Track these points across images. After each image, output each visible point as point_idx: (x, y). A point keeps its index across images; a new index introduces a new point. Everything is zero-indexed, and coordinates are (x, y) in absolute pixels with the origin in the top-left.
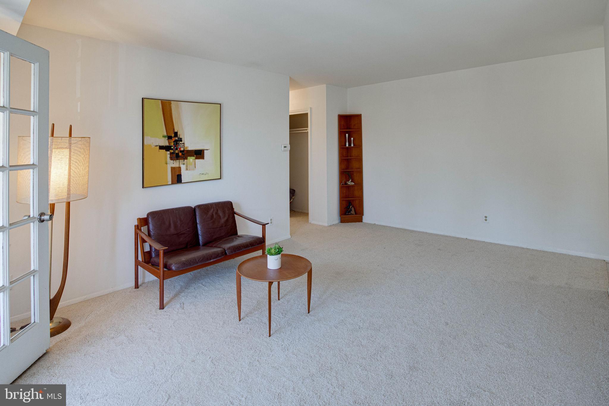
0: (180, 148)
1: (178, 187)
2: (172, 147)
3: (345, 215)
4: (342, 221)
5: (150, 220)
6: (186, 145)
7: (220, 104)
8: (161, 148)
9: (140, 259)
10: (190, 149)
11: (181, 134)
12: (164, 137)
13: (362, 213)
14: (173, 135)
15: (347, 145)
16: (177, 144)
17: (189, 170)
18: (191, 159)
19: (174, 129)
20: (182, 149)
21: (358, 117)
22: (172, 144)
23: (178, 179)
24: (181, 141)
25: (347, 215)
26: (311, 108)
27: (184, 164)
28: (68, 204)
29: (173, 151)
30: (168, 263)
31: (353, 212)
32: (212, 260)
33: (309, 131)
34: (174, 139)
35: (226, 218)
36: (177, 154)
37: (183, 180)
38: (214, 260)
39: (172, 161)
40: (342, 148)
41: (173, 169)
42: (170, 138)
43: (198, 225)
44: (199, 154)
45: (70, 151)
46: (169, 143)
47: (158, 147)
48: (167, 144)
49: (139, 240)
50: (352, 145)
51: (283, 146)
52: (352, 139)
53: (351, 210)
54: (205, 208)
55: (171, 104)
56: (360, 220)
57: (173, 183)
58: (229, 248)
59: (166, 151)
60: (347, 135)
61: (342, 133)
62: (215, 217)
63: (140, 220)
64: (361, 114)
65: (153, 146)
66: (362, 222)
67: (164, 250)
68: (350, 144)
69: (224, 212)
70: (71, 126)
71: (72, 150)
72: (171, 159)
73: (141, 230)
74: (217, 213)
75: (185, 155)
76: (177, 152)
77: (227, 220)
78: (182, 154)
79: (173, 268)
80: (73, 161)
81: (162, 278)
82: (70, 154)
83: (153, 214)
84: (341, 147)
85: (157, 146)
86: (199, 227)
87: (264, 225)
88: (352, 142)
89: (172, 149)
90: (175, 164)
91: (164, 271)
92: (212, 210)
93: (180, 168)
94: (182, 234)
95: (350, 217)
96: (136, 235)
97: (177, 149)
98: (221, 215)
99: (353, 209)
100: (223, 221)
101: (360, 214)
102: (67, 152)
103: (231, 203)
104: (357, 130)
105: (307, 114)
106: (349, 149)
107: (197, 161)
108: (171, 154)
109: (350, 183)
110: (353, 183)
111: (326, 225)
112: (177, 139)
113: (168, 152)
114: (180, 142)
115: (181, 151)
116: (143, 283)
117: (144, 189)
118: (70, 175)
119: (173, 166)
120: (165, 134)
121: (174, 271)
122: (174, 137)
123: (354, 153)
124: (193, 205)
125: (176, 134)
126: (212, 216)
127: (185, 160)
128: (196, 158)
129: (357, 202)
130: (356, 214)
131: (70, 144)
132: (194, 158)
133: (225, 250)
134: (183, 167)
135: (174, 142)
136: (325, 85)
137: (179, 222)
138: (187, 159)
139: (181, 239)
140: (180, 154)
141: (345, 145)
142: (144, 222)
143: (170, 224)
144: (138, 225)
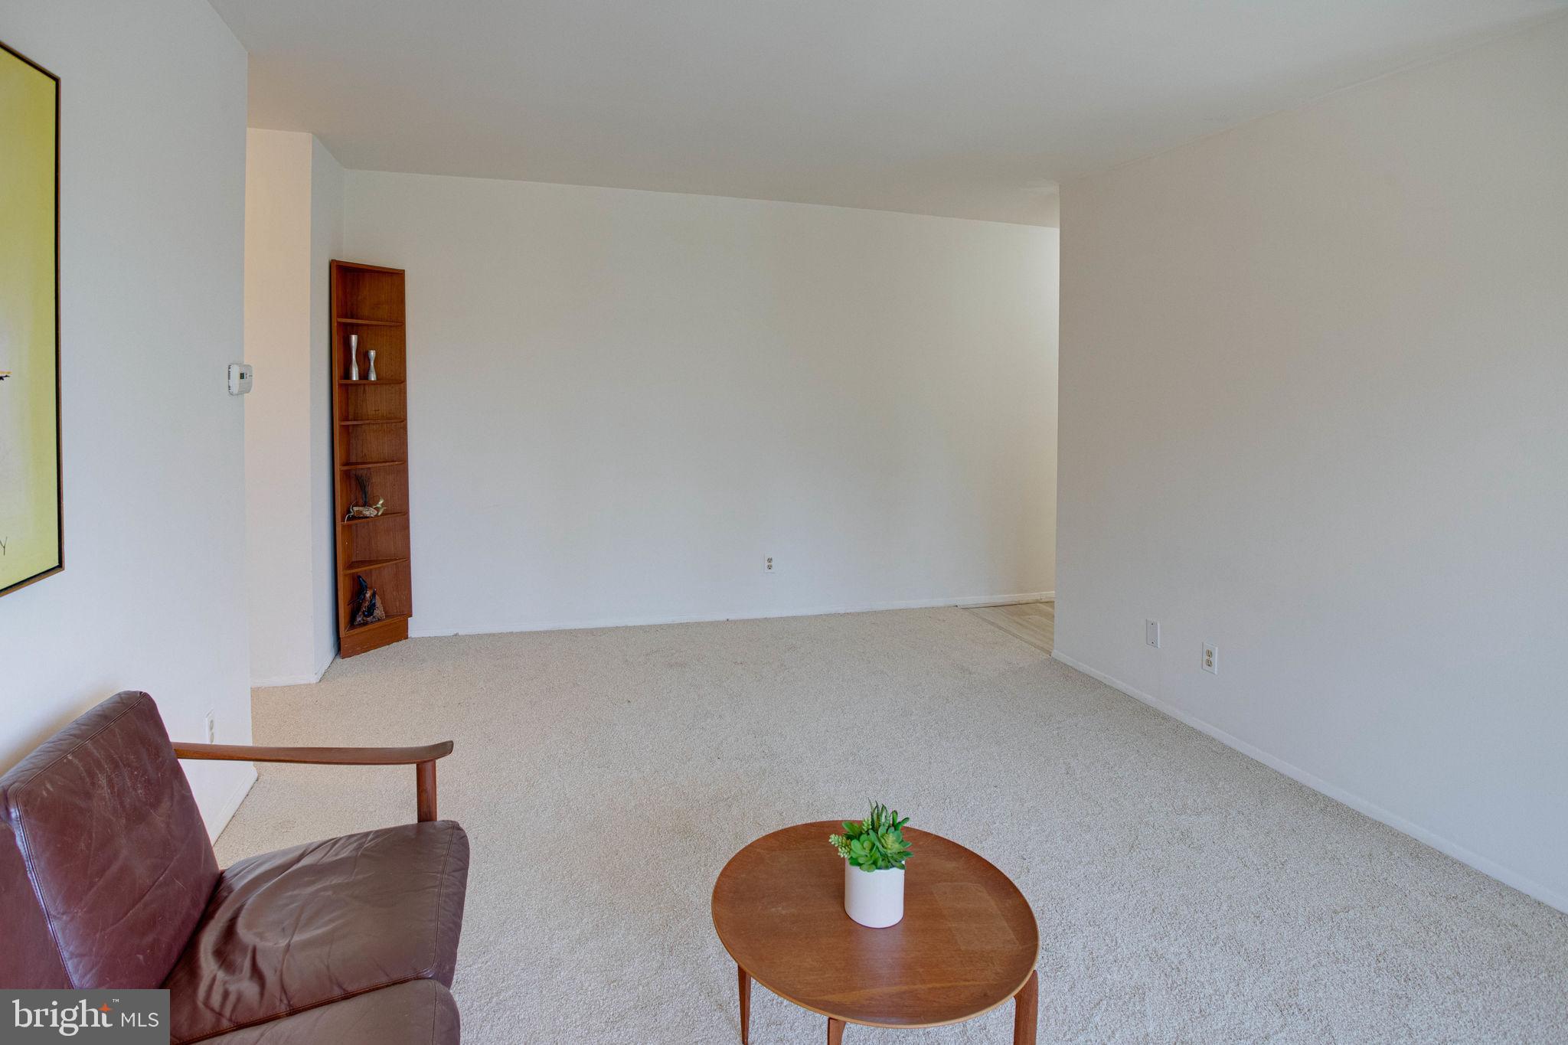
3: (351, 628)
4: (344, 652)
13: (405, 611)
15: (355, 377)
31: (379, 610)
40: (340, 385)
50: (373, 377)
51: (235, 373)
52: (372, 353)
53: (373, 605)
56: (401, 634)
60: (354, 338)
64: (404, 271)
66: (406, 638)
84: (337, 381)
88: (372, 364)
95: (374, 629)
99: (377, 601)
101: (402, 614)
104: (387, 324)
106: (360, 389)
129: (390, 572)
130: (388, 616)
141: (349, 374)
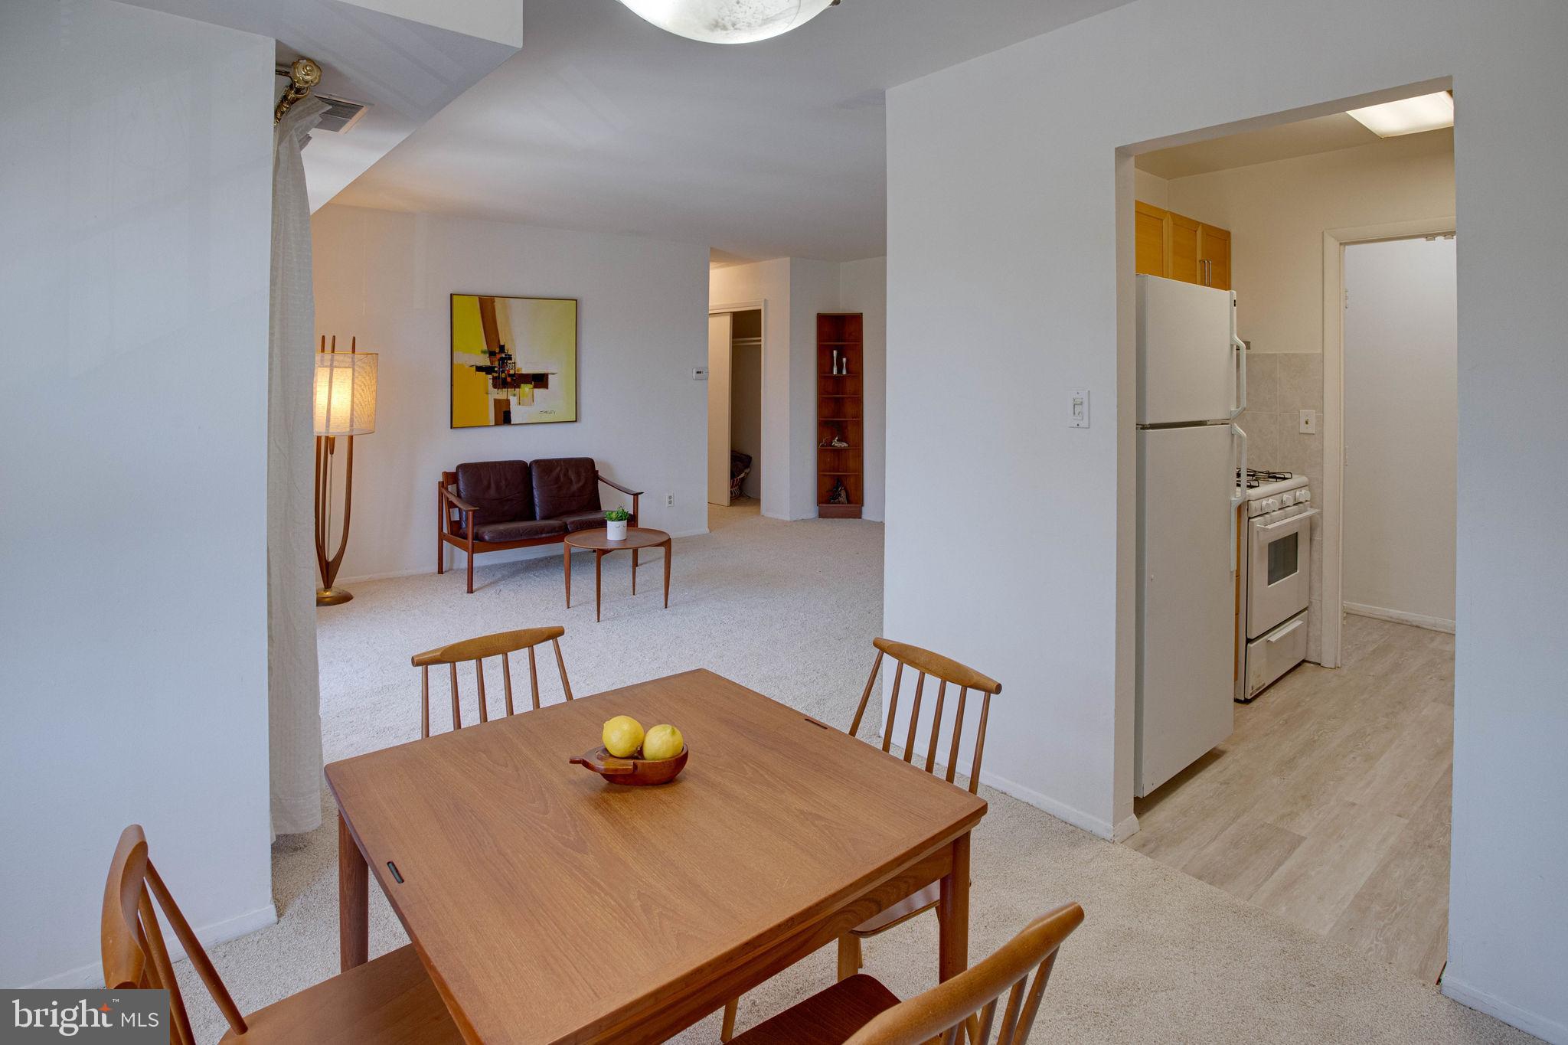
0: (508, 371)
1: (504, 430)
2: (496, 369)
3: (829, 503)
4: (822, 515)
5: (460, 474)
6: (518, 366)
7: (576, 301)
8: (479, 369)
9: (445, 531)
10: (524, 371)
11: (510, 349)
12: (483, 352)
13: (860, 503)
14: (497, 350)
15: (835, 373)
16: (503, 363)
17: (523, 405)
18: (526, 388)
19: (499, 341)
20: (512, 372)
21: (856, 319)
22: (496, 364)
23: (504, 417)
24: (510, 359)
25: (832, 503)
26: (765, 300)
27: (514, 395)
28: (351, 438)
29: (497, 375)
30: (480, 532)
31: (843, 497)
32: (544, 535)
33: (762, 343)
34: (498, 356)
35: (581, 484)
36: (504, 380)
37: (514, 419)
38: (548, 535)
39: (496, 390)
40: (825, 377)
41: (497, 402)
42: (492, 354)
43: (534, 490)
44: (540, 380)
45: (354, 370)
46: (492, 362)
47: (474, 368)
48: (489, 364)
49: (445, 504)
50: (844, 373)
51: (695, 371)
52: (844, 360)
53: (840, 495)
54: (547, 466)
55: (494, 302)
56: (858, 515)
57: (497, 424)
58: (573, 523)
59: (487, 374)
60: (835, 352)
61: (823, 351)
62: (562, 479)
63: (446, 474)
64: (862, 313)
65: (467, 367)
66: (860, 518)
67: (474, 511)
68: (840, 370)
69: (578, 474)
70: (354, 338)
71: (356, 368)
72: (495, 386)
73: (447, 489)
74: (566, 475)
75: (518, 380)
76: (503, 375)
77: (583, 486)
78: (512, 380)
79: (487, 537)
80: (357, 385)
81: (470, 551)
82: (353, 374)
83: (463, 467)
84: (823, 375)
85: (472, 366)
86: (536, 493)
87: (636, 495)
88: (844, 365)
89: (496, 372)
90: (502, 394)
91: (473, 544)
92: (559, 468)
93: (508, 401)
94: (508, 500)
95: (837, 508)
96: (441, 495)
97: (503, 372)
98: (573, 478)
99: (843, 494)
100: (575, 487)
101: (857, 503)
102: (350, 371)
103: (592, 460)
104: (855, 343)
105: (759, 311)
106: (839, 380)
107: (536, 390)
108: (494, 379)
109: (836, 443)
110: (844, 445)
111: (788, 518)
112: (504, 356)
113: (490, 377)
114: (509, 361)
115: (510, 375)
116: (451, 569)
117: (453, 430)
118: (353, 402)
119: (498, 397)
120: (485, 348)
121: (487, 542)
122: (499, 353)
123: (849, 386)
124: (528, 460)
125: (502, 348)
126: (558, 479)
127: (517, 390)
128: (535, 387)
129: (852, 480)
130: (849, 502)
131: (353, 362)
132: (531, 386)
133: (567, 525)
134: (513, 400)
135: (499, 360)
136: (788, 259)
137: (504, 482)
138: (519, 387)
139: (506, 508)
140: (509, 379)
141: (832, 372)
142: (450, 478)
143: (489, 484)
144: (443, 482)
